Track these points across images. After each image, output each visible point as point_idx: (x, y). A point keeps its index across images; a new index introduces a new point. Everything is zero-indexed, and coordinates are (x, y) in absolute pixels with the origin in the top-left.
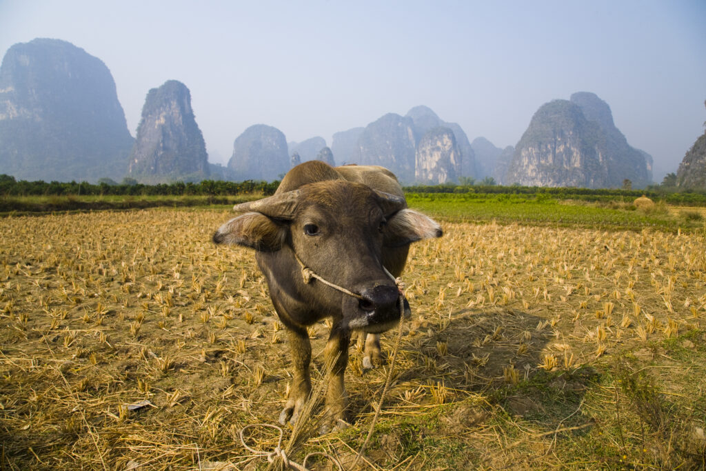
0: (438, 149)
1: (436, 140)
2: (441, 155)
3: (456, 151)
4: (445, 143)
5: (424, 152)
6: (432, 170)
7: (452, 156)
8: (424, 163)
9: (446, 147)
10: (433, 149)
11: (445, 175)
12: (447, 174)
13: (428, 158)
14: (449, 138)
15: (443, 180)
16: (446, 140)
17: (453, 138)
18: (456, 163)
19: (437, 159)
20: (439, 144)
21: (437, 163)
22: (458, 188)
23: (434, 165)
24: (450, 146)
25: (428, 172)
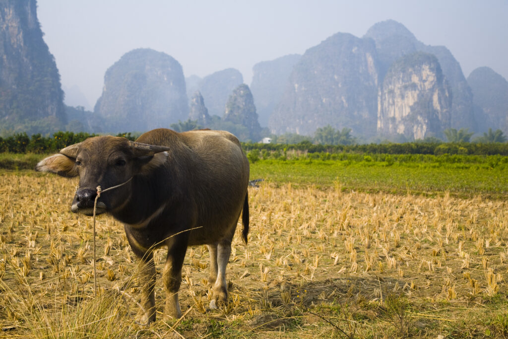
0: (414, 86)
1: (411, 73)
2: (418, 95)
3: (442, 91)
4: (424, 78)
5: (391, 92)
6: (404, 120)
7: (435, 98)
8: (392, 109)
9: (427, 84)
10: (406, 87)
11: (425, 127)
12: (427, 124)
13: (398, 100)
14: (431, 69)
15: (420, 134)
16: (427, 72)
17: (438, 71)
18: (441, 107)
19: (411, 103)
20: (415, 79)
21: (412, 108)
22: (442, 147)
23: (407, 111)
24: (432, 82)
25: (397, 123)
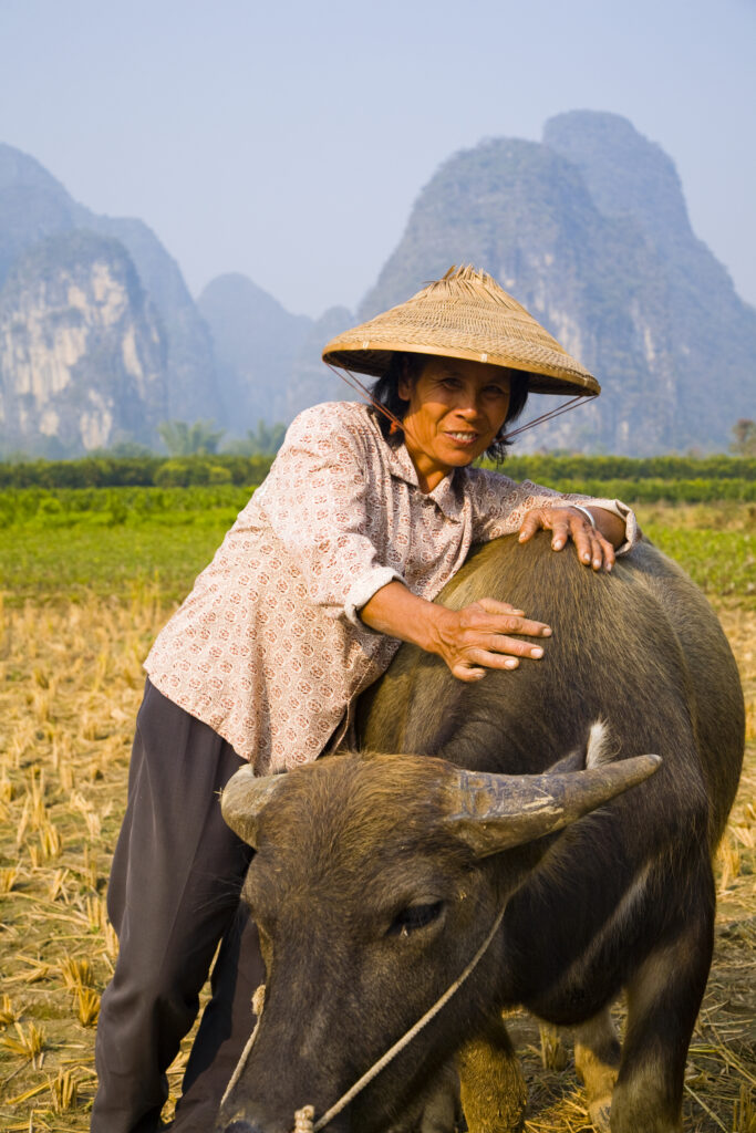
0: (75, 317)
1: (65, 285)
2: (87, 339)
3: (144, 329)
4: (99, 296)
5: (19, 330)
6: (56, 400)
7: (129, 346)
8: (24, 372)
9: (106, 311)
10: (56, 319)
11: (107, 418)
12: (113, 411)
13: (38, 351)
14: (115, 276)
15: (97, 436)
16: (103, 280)
17: (129, 277)
18: (145, 369)
19: (71, 359)
20: (77, 298)
21: (75, 372)
22: (171, 467)
23: (61, 379)
24: (118, 307)
25: (39, 407)
